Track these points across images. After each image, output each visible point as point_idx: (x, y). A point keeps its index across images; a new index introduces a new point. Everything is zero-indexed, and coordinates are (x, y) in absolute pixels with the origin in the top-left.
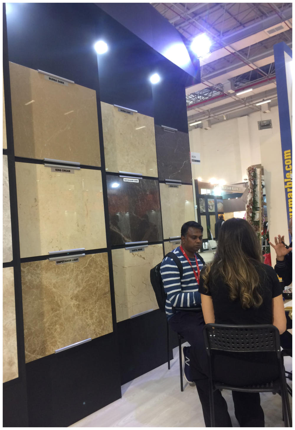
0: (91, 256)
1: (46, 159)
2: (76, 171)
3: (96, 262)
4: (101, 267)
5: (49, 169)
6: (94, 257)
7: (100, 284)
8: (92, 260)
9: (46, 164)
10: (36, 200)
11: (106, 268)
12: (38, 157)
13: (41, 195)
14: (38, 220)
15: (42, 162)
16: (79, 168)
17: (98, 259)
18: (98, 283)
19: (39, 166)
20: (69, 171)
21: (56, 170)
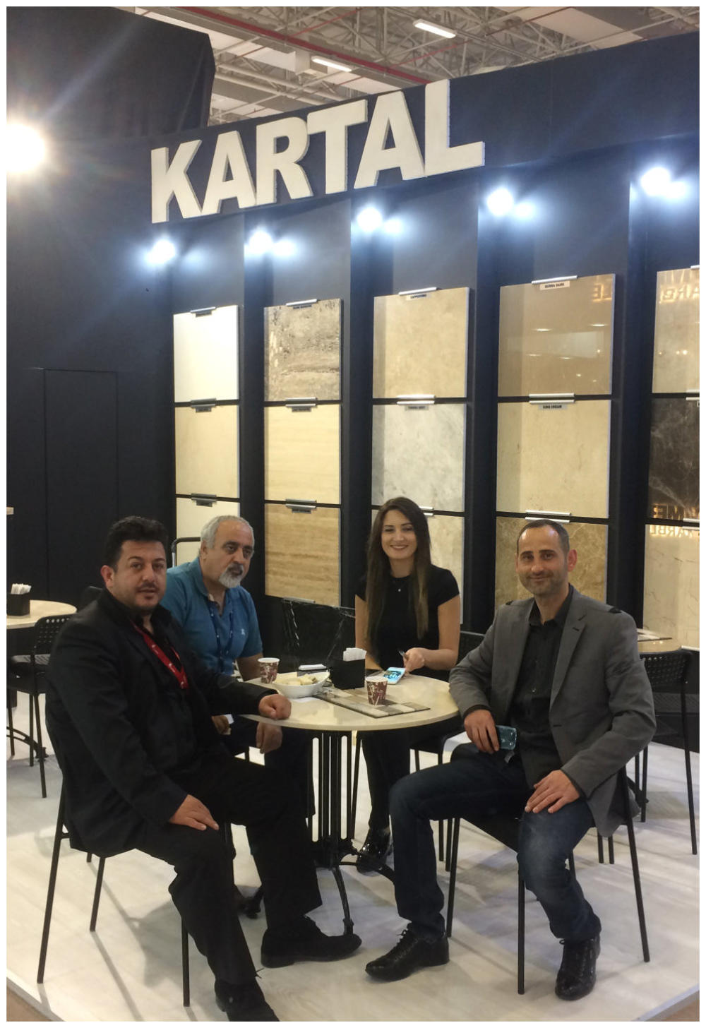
0: (579, 526)
1: (531, 395)
2: (569, 407)
3: (586, 536)
4: (593, 544)
5: (536, 407)
6: (584, 528)
7: (590, 567)
8: (581, 532)
9: (531, 402)
10: (518, 446)
11: (601, 548)
12: (523, 395)
13: (525, 442)
14: (518, 470)
15: (527, 399)
16: (572, 401)
17: (590, 532)
18: (585, 566)
19: (524, 404)
20: (560, 407)
21: (544, 407)
